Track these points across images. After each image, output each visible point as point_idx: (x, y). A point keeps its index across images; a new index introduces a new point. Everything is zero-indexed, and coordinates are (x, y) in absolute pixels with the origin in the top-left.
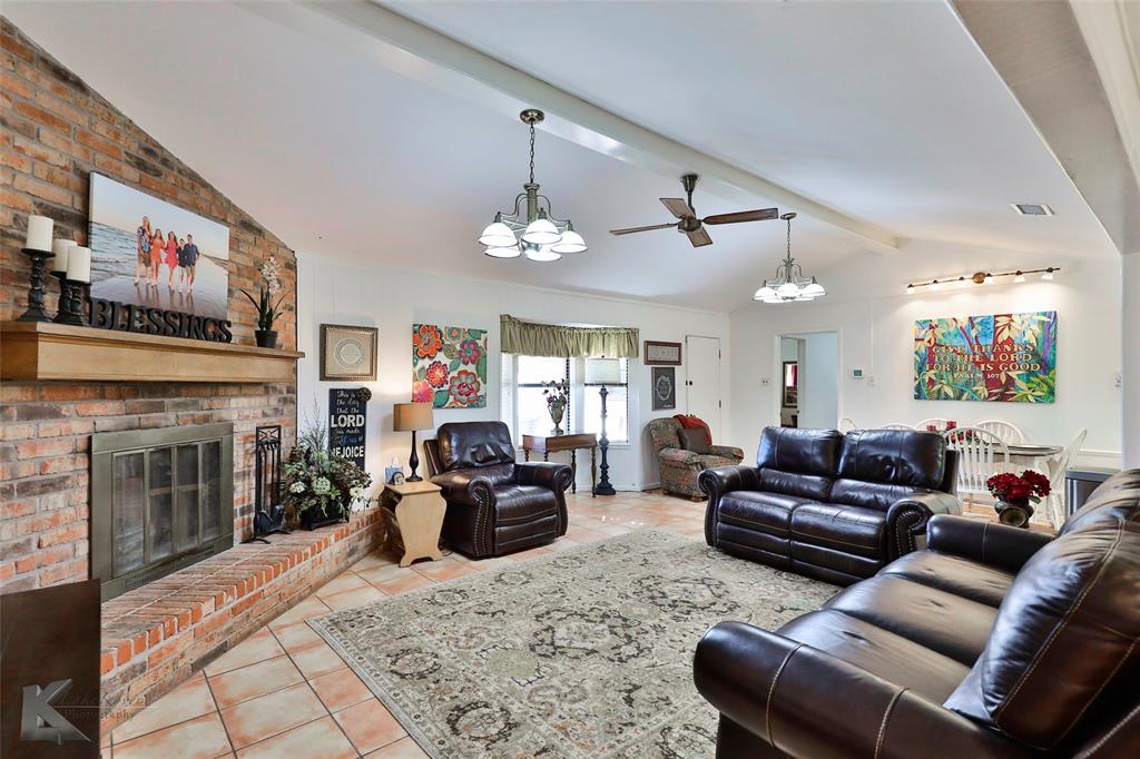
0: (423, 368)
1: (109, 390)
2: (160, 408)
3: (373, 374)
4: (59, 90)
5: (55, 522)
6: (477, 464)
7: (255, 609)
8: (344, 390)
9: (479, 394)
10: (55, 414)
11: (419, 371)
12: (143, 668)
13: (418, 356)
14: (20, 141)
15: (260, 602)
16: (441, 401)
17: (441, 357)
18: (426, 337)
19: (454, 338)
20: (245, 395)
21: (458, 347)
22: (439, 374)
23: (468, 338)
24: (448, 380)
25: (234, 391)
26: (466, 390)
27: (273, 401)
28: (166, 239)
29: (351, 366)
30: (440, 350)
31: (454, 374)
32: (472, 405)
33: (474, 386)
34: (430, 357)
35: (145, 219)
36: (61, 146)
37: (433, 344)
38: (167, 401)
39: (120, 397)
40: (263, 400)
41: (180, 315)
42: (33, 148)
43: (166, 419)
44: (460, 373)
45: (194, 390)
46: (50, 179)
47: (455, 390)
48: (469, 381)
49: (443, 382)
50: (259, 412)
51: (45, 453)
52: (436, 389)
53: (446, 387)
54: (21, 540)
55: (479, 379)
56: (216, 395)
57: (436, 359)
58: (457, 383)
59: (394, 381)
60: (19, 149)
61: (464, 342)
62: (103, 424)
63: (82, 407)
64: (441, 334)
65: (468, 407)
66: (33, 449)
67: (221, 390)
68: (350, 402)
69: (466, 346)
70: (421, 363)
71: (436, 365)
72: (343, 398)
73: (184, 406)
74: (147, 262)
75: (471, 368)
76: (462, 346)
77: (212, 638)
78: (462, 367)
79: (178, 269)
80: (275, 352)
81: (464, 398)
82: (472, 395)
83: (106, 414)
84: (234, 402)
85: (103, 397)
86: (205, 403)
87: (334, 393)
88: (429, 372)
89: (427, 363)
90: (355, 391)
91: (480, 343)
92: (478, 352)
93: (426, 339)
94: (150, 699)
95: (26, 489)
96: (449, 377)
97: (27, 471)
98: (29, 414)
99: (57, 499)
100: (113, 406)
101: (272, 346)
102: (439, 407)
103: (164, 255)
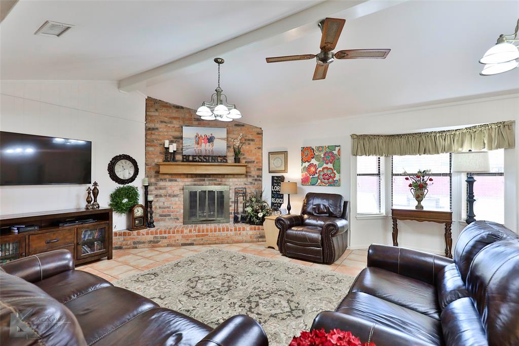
0: (305, 167)
1: (189, 176)
2: (204, 180)
3: (285, 171)
4: (177, 111)
5: (176, 204)
6: (315, 214)
7: (205, 238)
8: (276, 177)
9: (335, 179)
10: (176, 181)
11: (303, 168)
12: (166, 238)
13: (303, 161)
14: (169, 125)
15: (206, 236)
16: (314, 182)
17: (314, 161)
18: (306, 152)
19: (320, 151)
20: (236, 178)
21: (322, 156)
22: (313, 169)
23: (328, 150)
24: (317, 172)
25: (232, 176)
26: (327, 177)
27: (250, 180)
28: (203, 137)
29: (278, 167)
30: (313, 158)
31: (321, 169)
32: (331, 184)
33: (332, 175)
34: (308, 162)
35: (197, 134)
36: (178, 123)
37: (309, 155)
38: (206, 179)
39: (192, 177)
40: (245, 179)
41: (209, 156)
42: (172, 125)
43: (205, 183)
44: (323, 169)
45: (215, 176)
46: (176, 131)
47: (321, 177)
48: (329, 172)
49: (315, 173)
50: (242, 183)
51: (173, 189)
52: (311, 176)
53: (316, 175)
54: (168, 206)
55: (335, 171)
56: (224, 177)
57: (311, 162)
58: (322, 173)
59: (294, 172)
60: (169, 127)
61: (325, 153)
62: (187, 183)
63: (182, 179)
64: (313, 150)
65: (328, 185)
66: (171, 188)
67: (226, 176)
68: (277, 181)
69: (327, 155)
70: (304, 164)
71: (311, 165)
72: (276, 180)
73: (212, 180)
74: (198, 144)
75: (330, 166)
76: (324, 155)
77: (188, 240)
78: (325, 165)
79: (208, 144)
80: (241, 164)
81: (326, 181)
82: (331, 180)
83: (188, 181)
84: (231, 180)
85: (187, 177)
86: (219, 180)
87: (273, 177)
88: (308, 169)
89: (307, 164)
90: (279, 177)
91: (335, 152)
92: (334, 157)
93: (307, 153)
94: (168, 246)
95: (170, 196)
96: (318, 170)
97: (170, 192)
98: (170, 180)
99: (176, 199)
100: (190, 179)
101: (239, 162)
102: (313, 185)
103: (203, 141)
